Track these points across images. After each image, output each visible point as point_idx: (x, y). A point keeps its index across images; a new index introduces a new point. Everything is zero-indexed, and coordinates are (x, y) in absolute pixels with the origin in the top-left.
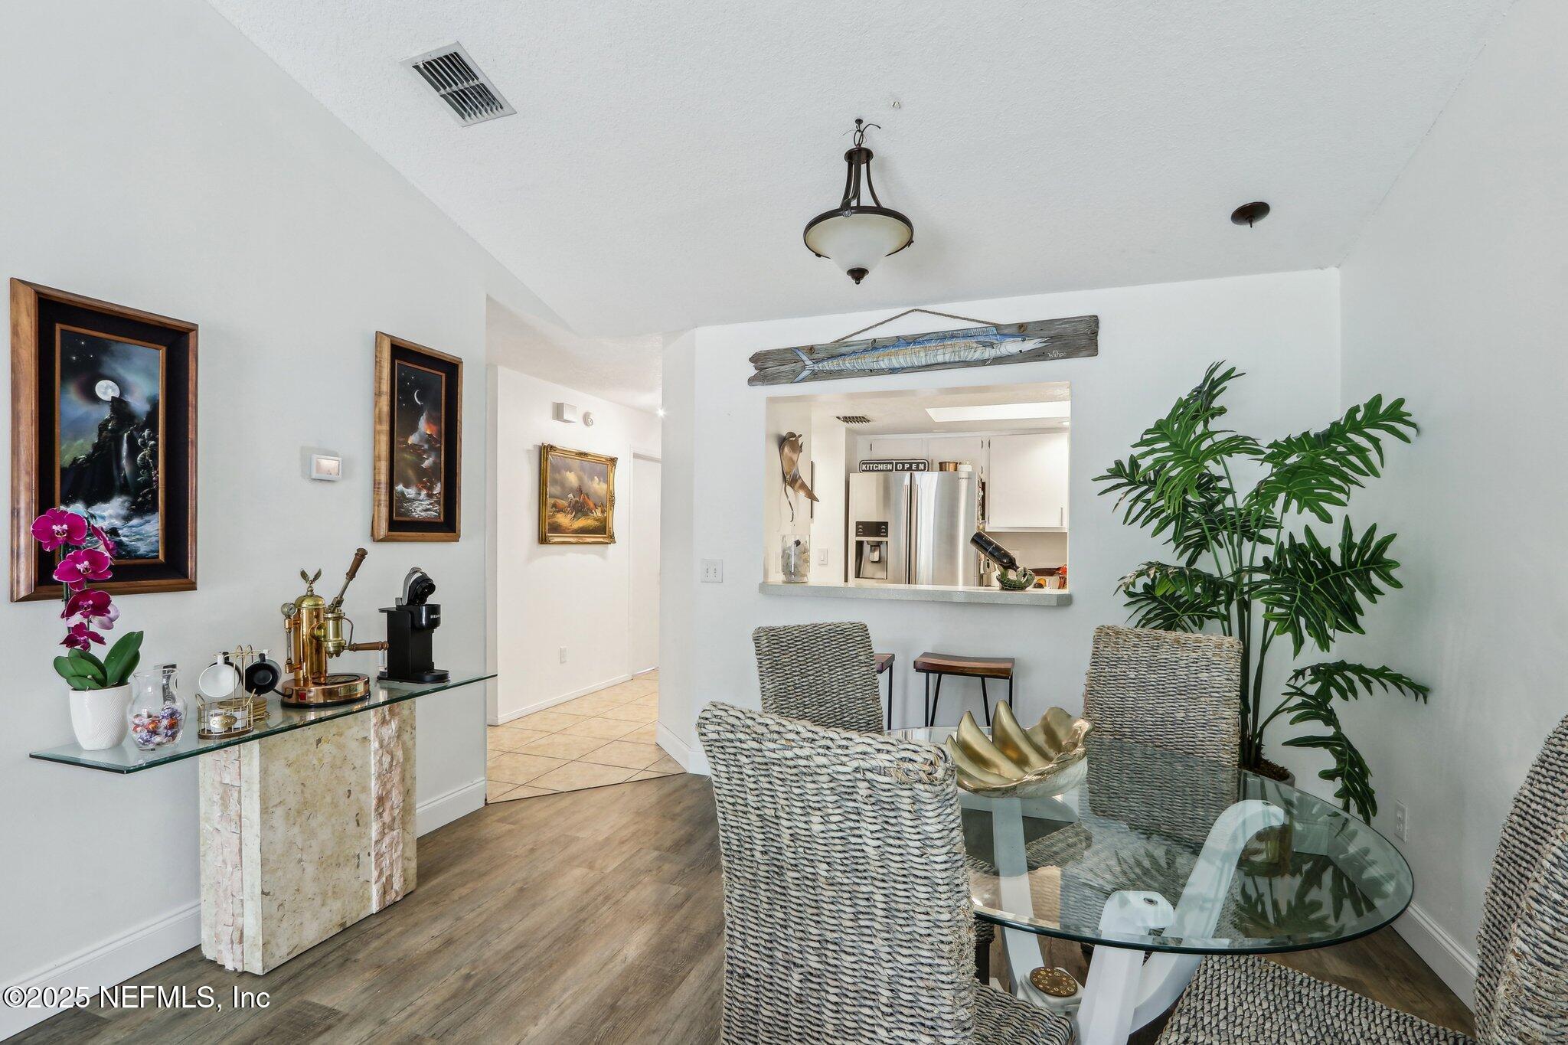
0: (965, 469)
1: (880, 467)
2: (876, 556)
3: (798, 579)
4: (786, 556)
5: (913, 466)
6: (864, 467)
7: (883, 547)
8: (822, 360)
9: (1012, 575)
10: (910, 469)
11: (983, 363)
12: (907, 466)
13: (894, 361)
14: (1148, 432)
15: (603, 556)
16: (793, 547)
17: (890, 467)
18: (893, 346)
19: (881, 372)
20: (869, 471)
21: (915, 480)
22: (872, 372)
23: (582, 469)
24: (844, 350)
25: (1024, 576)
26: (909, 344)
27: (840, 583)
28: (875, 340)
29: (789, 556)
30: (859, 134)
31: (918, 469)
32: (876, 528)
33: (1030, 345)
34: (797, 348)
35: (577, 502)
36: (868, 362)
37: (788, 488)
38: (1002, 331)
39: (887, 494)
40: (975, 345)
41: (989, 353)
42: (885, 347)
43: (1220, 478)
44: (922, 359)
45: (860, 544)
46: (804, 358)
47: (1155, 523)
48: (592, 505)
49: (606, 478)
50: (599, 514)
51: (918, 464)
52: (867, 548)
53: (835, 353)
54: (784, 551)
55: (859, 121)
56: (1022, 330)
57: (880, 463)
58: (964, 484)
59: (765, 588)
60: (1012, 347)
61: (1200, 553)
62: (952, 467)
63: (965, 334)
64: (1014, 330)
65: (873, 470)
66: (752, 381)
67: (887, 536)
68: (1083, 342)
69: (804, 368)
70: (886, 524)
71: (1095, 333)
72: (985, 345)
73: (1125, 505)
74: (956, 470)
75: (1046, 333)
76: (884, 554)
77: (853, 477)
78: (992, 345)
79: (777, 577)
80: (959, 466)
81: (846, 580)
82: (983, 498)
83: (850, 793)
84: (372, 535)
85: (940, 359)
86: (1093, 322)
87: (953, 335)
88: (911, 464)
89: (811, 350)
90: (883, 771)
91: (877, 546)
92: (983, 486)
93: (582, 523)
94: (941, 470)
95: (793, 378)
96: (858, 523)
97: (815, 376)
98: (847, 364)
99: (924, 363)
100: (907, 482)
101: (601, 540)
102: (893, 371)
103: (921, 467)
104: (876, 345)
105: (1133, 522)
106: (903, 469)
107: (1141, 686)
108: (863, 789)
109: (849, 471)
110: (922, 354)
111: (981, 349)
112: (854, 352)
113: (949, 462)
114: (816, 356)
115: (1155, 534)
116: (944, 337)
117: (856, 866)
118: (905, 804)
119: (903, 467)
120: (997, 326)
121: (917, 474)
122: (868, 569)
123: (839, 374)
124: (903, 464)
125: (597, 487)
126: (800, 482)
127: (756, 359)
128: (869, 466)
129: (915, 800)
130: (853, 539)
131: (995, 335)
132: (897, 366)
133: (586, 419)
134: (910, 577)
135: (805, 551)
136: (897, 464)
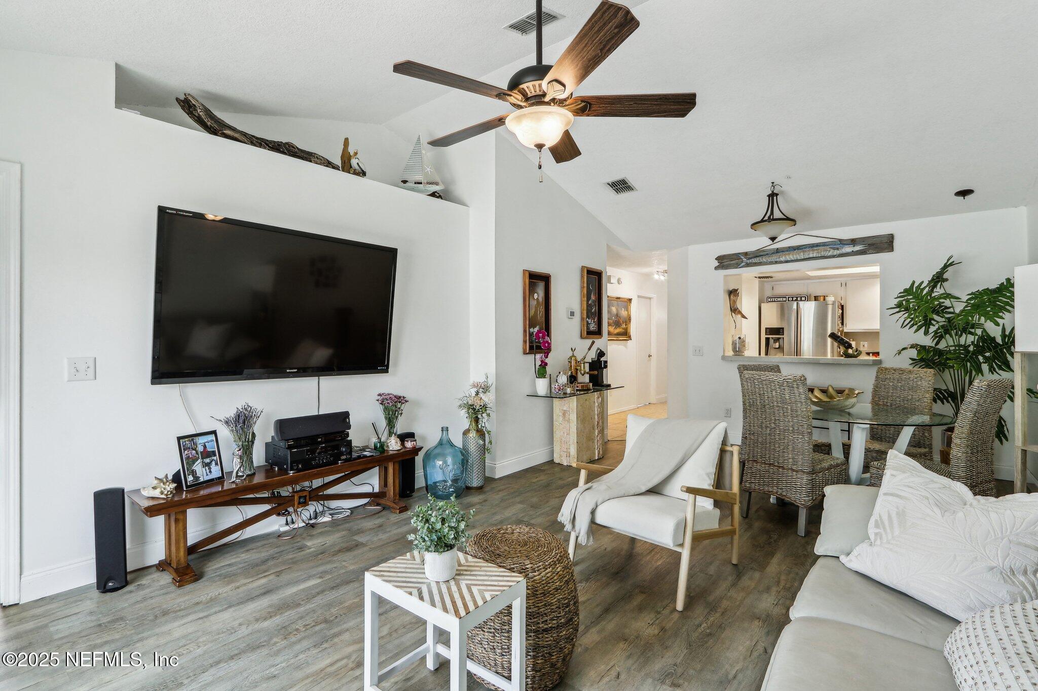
0: (830, 299)
1: (779, 299)
2: (777, 345)
3: (741, 354)
4: (734, 344)
5: (798, 298)
6: (769, 300)
7: (781, 341)
8: (751, 258)
9: (850, 351)
10: (796, 300)
11: (834, 256)
12: (794, 299)
13: (787, 257)
14: (900, 293)
15: (626, 346)
16: (738, 340)
17: (784, 299)
18: (787, 251)
19: (781, 262)
20: (773, 301)
21: (799, 306)
22: (776, 262)
23: (618, 305)
24: (762, 254)
25: (856, 351)
26: (795, 250)
27: (757, 355)
28: (778, 249)
29: (736, 344)
30: (772, 188)
31: (801, 300)
32: (778, 331)
33: (857, 248)
34: (739, 253)
35: (616, 321)
36: (774, 258)
37: (733, 313)
38: (842, 242)
39: (783, 313)
40: (829, 249)
41: (836, 252)
42: (783, 251)
43: (949, 308)
44: (802, 256)
45: (767, 340)
46: (742, 257)
47: (915, 327)
48: (621, 322)
49: (627, 309)
50: (624, 326)
51: (801, 297)
52: (771, 341)
53: (758, 255)
54: (733, 342)
55: (773, 183)
56: (853, 242)
57: (779, 298)
58: (830, 308)
59: (724, 358)
60: (848, 249)
61: (941, 340)
62: (822, 298)
63: (824, 244)
64: (850, 241)
65: (775, 301)
66: (716, 268)
67: (783, 335)
68: (886, 245)
69: (742, 262)
70: (783, 328)
71: (892, 242)
72: (834, 249)
73: (902, 319)
74: (824, 300)
75: (866, 242)
76: (781, 343)
77: (762, 305)
78: (838, 249)
79: (730, 353)
80: (826, 298)
81: (760, 354)
82: (842, 314)
83: (782, 385)
84: (581, 336)
85: (811, 256)
86: (891, 238)
87: (817, 245)
88: (797, 298)
89: (746, 254)
90: (790, 379)
91: (777, 340)
92: (842, 307)
93: (618, 330)
94: (815, 300)
95: (737, 266)
96: (766, 329)
97: (748, 265)
98: (764, 260)
99: (803, 258)
100: (795, 306)
101: (625, 338)
102: (787, 262)
103: (803, 299)
104: (778, 251)
105: (904, 327)
106: (792, 300)
107: (895, 388)
108: (785, 384)
109: (761, 302)
110: (802, 254)
111: (832, 251)
112: (767, 254)
113: (820, 296)
114: (748, 257)
115: (915, 332)
116: (813, 246)
117: (784, 402)
118: (795, 386)
119: (793, 299)
120: (840, 240)
121: (801, 303)
122: (771, 351)
123: (760, 264)
124: (792, 298)
125: (624, 313)
126: (738, 310)
127: (718, 259)
128: (772, 299)
129: (797, 385)
130: (764, 336)
131: (839, 244)
132: (789, 259)
133: (619, 281)
134: (798, 352)
135: (744, 341)
136: (789, 298)
